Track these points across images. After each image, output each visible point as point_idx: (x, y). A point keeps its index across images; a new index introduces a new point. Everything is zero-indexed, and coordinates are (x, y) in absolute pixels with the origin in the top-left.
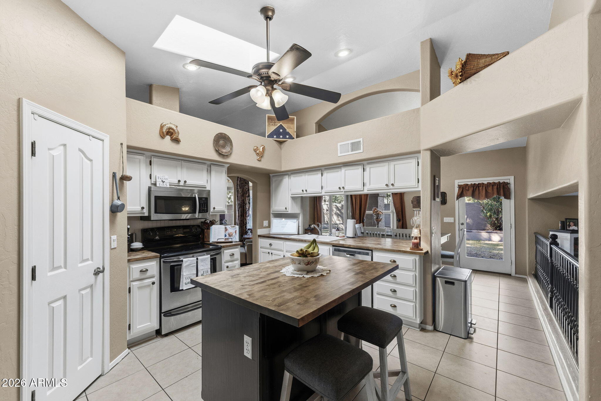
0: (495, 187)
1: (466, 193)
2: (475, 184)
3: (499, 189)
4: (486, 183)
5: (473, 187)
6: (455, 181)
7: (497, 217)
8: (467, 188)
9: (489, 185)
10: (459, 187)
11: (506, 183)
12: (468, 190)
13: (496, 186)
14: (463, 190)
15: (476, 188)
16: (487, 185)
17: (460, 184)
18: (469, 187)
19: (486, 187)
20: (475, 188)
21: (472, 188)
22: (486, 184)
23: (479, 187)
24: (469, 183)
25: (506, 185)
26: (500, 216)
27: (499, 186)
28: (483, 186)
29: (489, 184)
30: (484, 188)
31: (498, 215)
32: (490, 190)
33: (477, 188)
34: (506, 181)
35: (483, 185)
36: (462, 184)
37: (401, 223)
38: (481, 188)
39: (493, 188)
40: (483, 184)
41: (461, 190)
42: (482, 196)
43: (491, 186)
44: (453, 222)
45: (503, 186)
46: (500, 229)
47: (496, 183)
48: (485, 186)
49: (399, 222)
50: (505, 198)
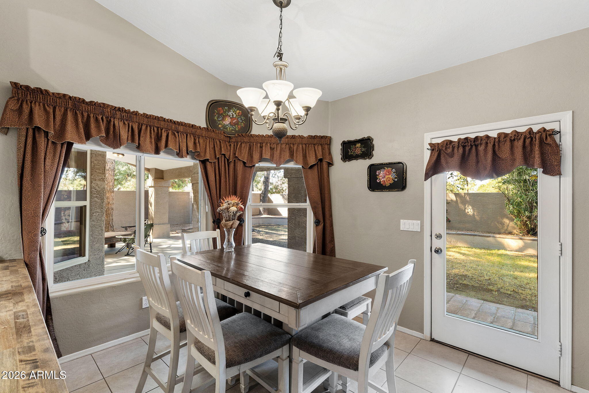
0: (519, 144)
1: (447, 163)
2: (466, 139)
3: (529, 149)
4: (494, 134)
5: (464, 147)
6: (425, 134)
7: (530, 214)
8: (449, 150)
9: (502, 139)
10: (433, 148)
11: (548, 131)
12: (452, 155)
13: (522, 140)
14: (439, 156)
15: (470, 150)
16: (497, 140)
17: (434, 141)
18: (453, 148)
19: (494, 145)
20: (467, 149)
21: (461, 150)
22: (495, 138)
23: (476, 146)
24: (455, 139)
25: (548, 137)
26: (534, 214)
27: (528, 141)
28: (487, 143)
29: (503, 136)
30: (490, 146)
31: (531, 212)
32: (505, 152)
33: (474, 147)
34: (548, 127)
35: (489, 142)
36: (439, 141)
37: (321, 227)
38: (481, 148)
39: (512, 148)
40: (487, 137)
41: (436, 154)
42: (485, 169)
43: (508, 143)
44: (420, 231)
45: (541, 141)
46: (535, 233)
47: (522, 133)
48: (492, 143)
49: (317, 226)
50: (544, 172)
